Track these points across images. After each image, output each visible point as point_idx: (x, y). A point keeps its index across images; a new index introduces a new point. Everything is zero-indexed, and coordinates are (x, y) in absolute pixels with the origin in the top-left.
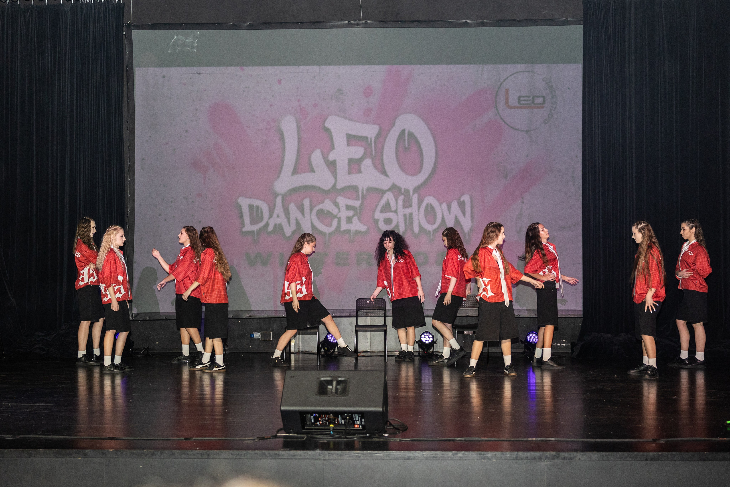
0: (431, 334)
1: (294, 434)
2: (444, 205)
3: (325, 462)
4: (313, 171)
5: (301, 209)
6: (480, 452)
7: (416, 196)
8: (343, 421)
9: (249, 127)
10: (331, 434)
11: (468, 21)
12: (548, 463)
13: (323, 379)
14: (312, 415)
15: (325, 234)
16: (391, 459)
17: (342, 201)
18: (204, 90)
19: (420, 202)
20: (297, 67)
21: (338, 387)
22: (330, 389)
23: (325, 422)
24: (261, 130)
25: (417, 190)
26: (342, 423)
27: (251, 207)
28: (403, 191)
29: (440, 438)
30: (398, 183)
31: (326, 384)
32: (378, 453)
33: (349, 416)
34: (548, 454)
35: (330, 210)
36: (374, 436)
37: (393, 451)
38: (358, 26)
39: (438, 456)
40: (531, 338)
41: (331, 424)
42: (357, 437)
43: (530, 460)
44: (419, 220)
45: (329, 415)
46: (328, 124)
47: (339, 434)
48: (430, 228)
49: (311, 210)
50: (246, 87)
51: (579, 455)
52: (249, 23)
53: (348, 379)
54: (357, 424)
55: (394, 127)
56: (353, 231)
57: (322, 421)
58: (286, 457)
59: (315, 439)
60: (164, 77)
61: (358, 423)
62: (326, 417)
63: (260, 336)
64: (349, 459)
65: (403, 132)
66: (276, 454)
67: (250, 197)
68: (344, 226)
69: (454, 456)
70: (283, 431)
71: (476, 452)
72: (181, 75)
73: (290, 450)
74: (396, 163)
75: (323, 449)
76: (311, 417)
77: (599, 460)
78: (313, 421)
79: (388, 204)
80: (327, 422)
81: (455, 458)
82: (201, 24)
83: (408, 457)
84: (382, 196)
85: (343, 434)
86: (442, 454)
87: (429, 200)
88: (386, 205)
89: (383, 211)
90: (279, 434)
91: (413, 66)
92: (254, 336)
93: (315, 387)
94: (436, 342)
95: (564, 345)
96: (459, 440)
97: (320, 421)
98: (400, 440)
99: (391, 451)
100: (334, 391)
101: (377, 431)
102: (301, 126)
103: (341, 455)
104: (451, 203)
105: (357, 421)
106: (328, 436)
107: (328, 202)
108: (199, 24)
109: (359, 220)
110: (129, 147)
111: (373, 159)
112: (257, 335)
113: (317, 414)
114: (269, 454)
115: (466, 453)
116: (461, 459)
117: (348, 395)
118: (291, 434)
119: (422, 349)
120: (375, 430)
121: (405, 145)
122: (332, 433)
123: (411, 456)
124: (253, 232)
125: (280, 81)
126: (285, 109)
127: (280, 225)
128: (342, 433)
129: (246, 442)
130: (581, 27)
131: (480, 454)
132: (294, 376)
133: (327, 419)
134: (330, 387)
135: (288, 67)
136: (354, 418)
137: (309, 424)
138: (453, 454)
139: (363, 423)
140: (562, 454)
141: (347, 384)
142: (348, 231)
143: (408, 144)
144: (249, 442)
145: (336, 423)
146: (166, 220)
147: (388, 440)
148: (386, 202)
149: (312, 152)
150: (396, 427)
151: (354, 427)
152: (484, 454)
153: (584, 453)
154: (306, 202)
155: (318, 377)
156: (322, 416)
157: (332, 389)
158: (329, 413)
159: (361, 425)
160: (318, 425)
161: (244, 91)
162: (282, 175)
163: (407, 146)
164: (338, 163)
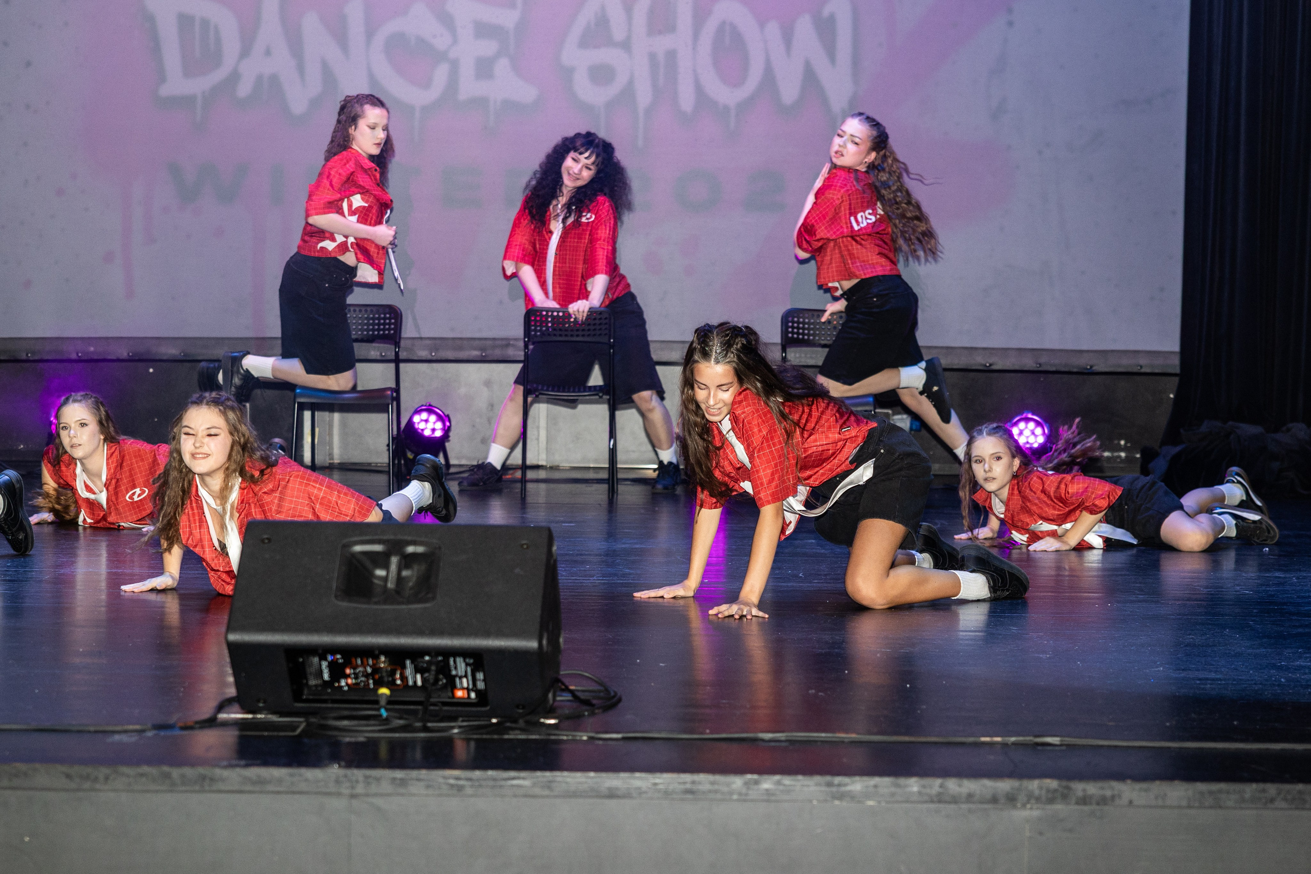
1: (270, 716)
2: (773, 28)
3: (355, 802)
5: (340, 32)
6: (828, 778)
8: (419, 677)
10: (381, 716)
12: (1036, 813)
13: (358, 548)
14: (323, 657)
16: (556, 797)
17: (463, 8)
19: (700, 18)
21: (405, 573)
22: (380, 578)
23: (363, 679)
26: (415, 682)
27: (185, 21)
29: (711, 733)
31: (369, 563)
32: (518, 778)
33: (437, 663)
34: (1034, 785)
35: (427, 35)
36: (513, 725)
37: (566, 773)
39: (700, 787)
41: (382, 686)
42: (460, 727)
43: (981, 802)
44: (694, 71)
45: (376, 658)
47: (405, 716)
48: (729, 96)
49: (370, 35)
51: (1127, 791)
54: (463, 689)
56: (495, 101)
57: (356, 678)
58: (236, 788)
59: (330, 733)
61: (465, 685)
62: (368, 664)
64: (427, 795)
66: (203, 778)
68: (469, 87)
69: (748, 788)
70: (236, 707)
71: (818, 779)
73: (247, 766)
75: (350, 764)
76: (321, 665)
77: (1189, 807)
78: (326, 676)
79: (602, 21)
80: (371, 681)
81: (753, 794)
83: (609, 789)
85: (420, 716)
86: (712, 783)
87: (728, 10)
88: (596, 24)
89: (584, 43)
90: (223, 716)
93: (334, 574)
95: (1123, 454)
96: (770, 741)
97: (347, 676)
98: (591, 738)
99: (558, 773)
100: (391, 585)
101: (523, 708)
103: (403, 783)
104: (793, 21)
105: (461, 678)
106: (372, 722)
107: (419, 10)
113: (339, 656)
114: (183, 776)
115: (787, 780)
116: (773, 798)
117: (434, 598)
118: (259, 716)
120: (518, 707)
122: (384, 713)
123: (617, 789)
124: (192, 99)
127: (274, 79)
128: (415, 712)
129: (117, 737)
131: (829, 785)
133: (369, 670)
134: (381, 573)
136: (453, 668)
137: (316, 686)
138: (746, 784)
139: (481, 685)
140: (1079, 788)
142: (481, 102)
144: (124, 738)
145: (399, 682)
147: (553, 737)
148: (596, 12)
150: (582, 696)
151: (453, 696)
152: (839, 785)
153: (1144, 785)
154: (355, 11)
155: (345, 541)
156: (353, 660)
157: (385, 579)
158: (377, 652)
159: (472, 690)
160: (342, 687)
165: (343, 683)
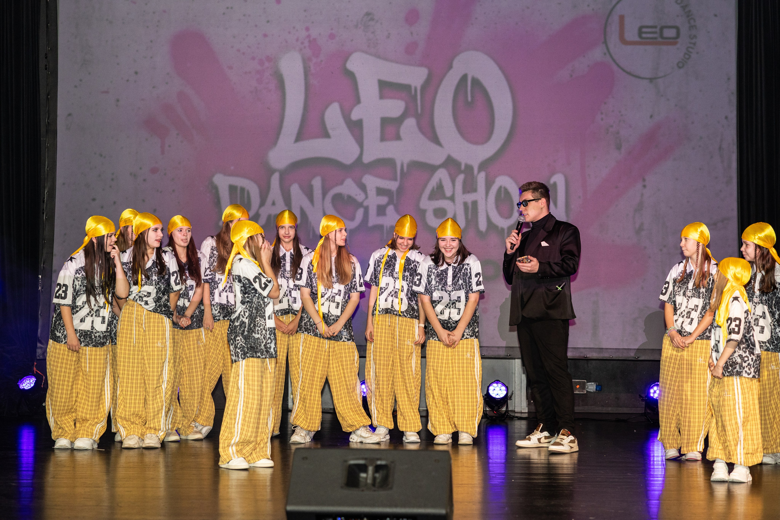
0: (503, 385)
4: (327, 135)
5: (309, 193)
7: (482, 175)
9: (231, 68)
13: (352, 462)
18: (164, 11)
19: (489, 185)
22: (363, 477)
24: (250, 72)
25: (483, 166)
27: (232, 189)
28: (463, 167)
30: (455, 155)
31: (357, 470)
35: (353, 195)
40: (655, 392)
44: (486, 211)
46: (350, 66)
48: (503, 224)
50: (228, 8)
55: (451, 72)
56: (387, 227)
65: (464, 78)
67: (232, 174)
68: (374, 220)
74: (453, 125)
79: (440, 187)
84: (432, 175)
87: (503, 181)
88: (437, 189)
89: (431, 197)
94: (511, 397)
102: (310, 67)
107: (349, 182)
109: (397, 211)
110: (48, 96)
111: (418, 118)
117: (391, 488)
119: (489, 407)
121: (466, 97)
126: (286, 42)
134: (363, 474)
141: (389, 470)
142: (379, 227)
143: (472, 97)
146: (102, 207)
149: (327, 107)
154: (317, 183)
155: (346, 458)
157: (366, 478)
161: (224, 14)
162: (281, 142)
163: (469, 99)
164: (365, 125)
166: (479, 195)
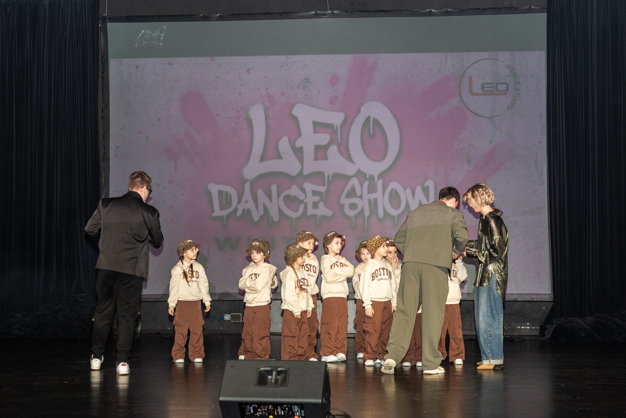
2: (409, 191)
4: (280, 157)
5: (269, 195)
7: (380, 181)
8: (282, 412)
9: (218, 115)
11: (433, 10)
13: (262, 369)
14: (251, 406)
15: (292, 219)
17: (309, 187)
18: (176, 80)
19: (385, 187)
20: (265, 57)
21: (277, 377)
22: (270, 379)
23: (264, 413)
24: (231, 118)
25: (381, 175)
26: (281, 414)
27: (220, 193)
28: (368, 176)
30: (363, 169)
31: (266, 374)
33: (288, 407)
35: (297, 195)
38: (325, 17)
41: (270, 415)
44: (383, 205)
45: (268, 406)
46: (295, 112)
48: (394, 213)
49: (279, 196)
50: (216, 77)
52: (219, 15)
53: (288, 369)
54: (297, 416)
55: (359, 115)
56: (319, 216)
57: (262, 412)
60: (137, 67)
61: (298, 414)
62: (266, 408)
63: (230, 317)
65: (368, 119)
67: (219, 183)
68: (311, 211)
72: (154, 66)
74: (361, 149)
76: (250, 408)
78: (252, 412)
79: (353, 189)
80: (267, 413)
82: (173, 16)
84: (347, 182)
87: (394, 185)
88: (351, 191)
89: (348, 196)
91: (377, 55)
92: (225, 317)
93: (254, 378)
95: (528, 328)
97: (259, 412)
100: (273, 381)
102: (268, 114)
104: (415, 188)
105: (296, 412)
107: (294, 187)
108: (171, 16)
109: (326, 205)
110: (104, 135)
111: (339, 145)
112: (227, 317)
113: (256, 405)
117: (287, 386)
121: (370, 131)
124: (222, 217)
125: (248, 71)
126: (254, 98)
127: (248, 210)
130: (545, 14)
132: (234, 366)
133: (266, 410)
134: (270, 377)
135: (256, 57)
136: (293, 409)
137: (249, 415)
139: (303, 415)
141: (286, 374)
142: (314, 216)
143: (373, 131)
145: (276, 414)
148: (351, 187)
149: (280, 140)
154: (274, 188)
155: (258, 366)
156: (261, 406)
157: (271, 379)
158: (268, 404)
159: (300, 416)
160: (257, 415)
161: (214, 81)
162: (251, 162)
163: (372, 132)
164: (304, 150)
165: (258, 414)
166: (378, 195)
